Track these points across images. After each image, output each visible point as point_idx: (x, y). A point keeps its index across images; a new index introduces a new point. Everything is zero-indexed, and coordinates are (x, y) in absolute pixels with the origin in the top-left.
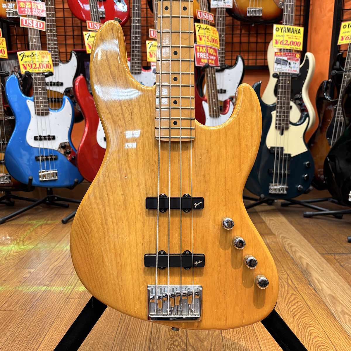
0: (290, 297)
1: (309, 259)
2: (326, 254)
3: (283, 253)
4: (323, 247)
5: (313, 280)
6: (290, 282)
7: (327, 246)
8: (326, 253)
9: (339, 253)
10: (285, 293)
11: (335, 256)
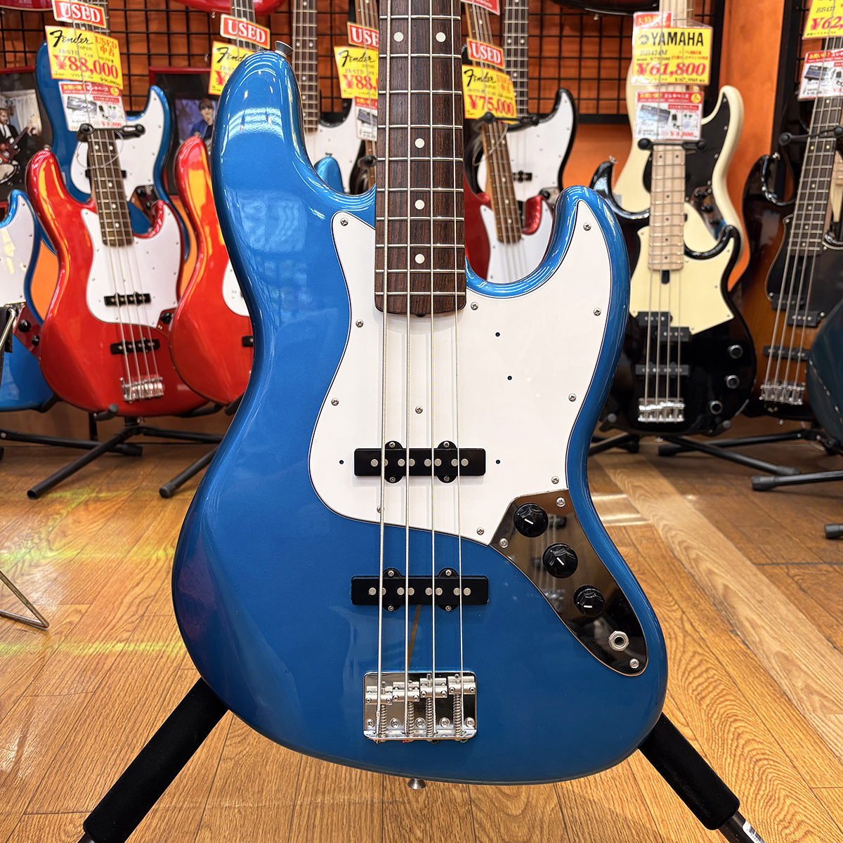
0: (690, 660)
1: (728, 577)
2: (767, 564)
3: (668, 563)
4: (760, 548)
5: (741, 622)
6: (688, 627)
7: (769, 548)
8: (769, 561)
9: (797, 561)
10: (678, 651)
11: (788, 569)
